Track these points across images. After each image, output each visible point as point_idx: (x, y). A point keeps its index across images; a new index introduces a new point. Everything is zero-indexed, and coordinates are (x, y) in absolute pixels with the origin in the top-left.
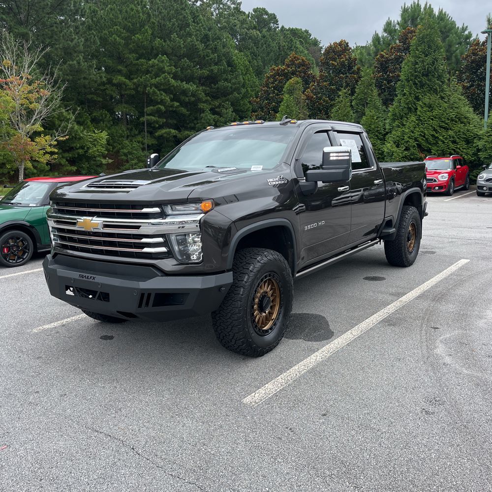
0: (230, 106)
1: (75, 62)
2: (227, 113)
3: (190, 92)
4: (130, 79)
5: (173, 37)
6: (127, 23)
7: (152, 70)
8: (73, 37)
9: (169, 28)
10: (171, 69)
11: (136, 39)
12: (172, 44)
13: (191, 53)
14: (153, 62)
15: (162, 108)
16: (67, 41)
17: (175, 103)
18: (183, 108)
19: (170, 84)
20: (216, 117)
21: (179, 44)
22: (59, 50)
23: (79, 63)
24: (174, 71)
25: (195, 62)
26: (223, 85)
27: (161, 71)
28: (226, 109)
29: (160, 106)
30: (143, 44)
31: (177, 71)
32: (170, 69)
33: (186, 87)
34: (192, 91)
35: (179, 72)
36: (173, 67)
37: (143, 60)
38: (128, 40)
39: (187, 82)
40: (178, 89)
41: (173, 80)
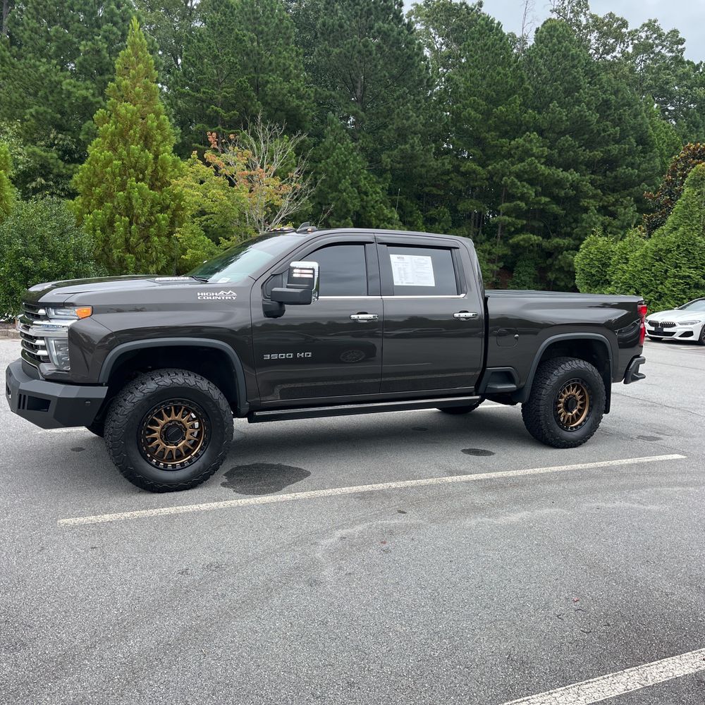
0: (632, 203)
1: (407, 146)
2: (625, 214)
3: (568, 184)
4: (484, 166)
5: (552, 107)
6: (489, 92)
7: (515, 153)
8: (410, 115)
9: (549, 94)
10: (543, 151)
11: (498, 112)
12: (550, 117)
13: (578, 128)
14: (517, 141)
15: (523, 205)
16: (403, 119)
17: (543, 198)
18: (554, 206)
19: (538, 172)
20: (608, 219)
21: (559, 116)
22: (393, 131)
23: (412, 147)
24: (546, 153)
25: (583, 139)
26: (625, 172)
27: (528, 153)
28: (625, 208)
29: (519, 202)
30: (507, 118)
31: (553, 154)
32: (541, 151)
33: (561, 176)
34: (571, 181)
35: (556, 155)
36: (546, 149)
37: (504, 140)
38: (487, 114)
39: (566, 170)
40: (551, 179)
41: (543, 167)
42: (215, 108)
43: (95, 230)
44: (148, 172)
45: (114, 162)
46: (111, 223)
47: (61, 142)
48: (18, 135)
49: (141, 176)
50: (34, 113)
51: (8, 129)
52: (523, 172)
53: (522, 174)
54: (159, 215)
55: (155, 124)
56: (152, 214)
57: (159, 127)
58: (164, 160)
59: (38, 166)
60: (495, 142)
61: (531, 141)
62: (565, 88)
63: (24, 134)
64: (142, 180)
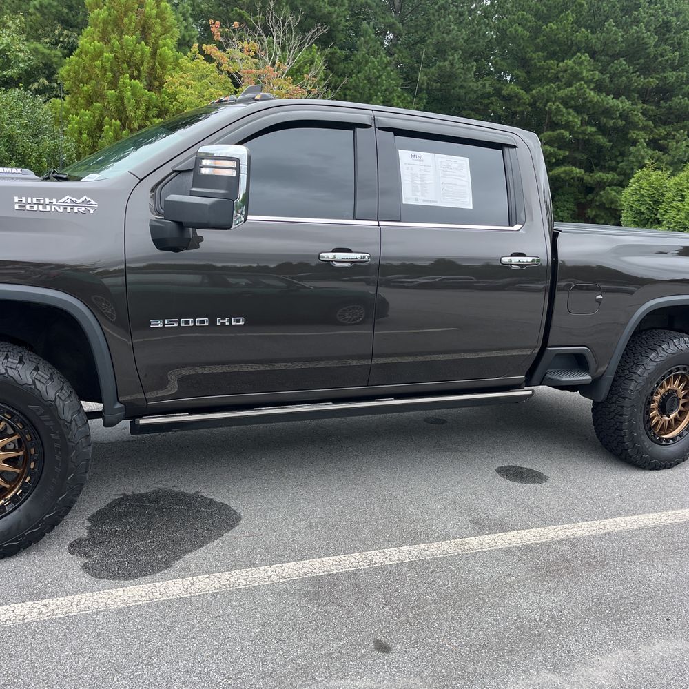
0: (686, 137)
1: (447, 63)
2: (676, 148)
3: (618, 112)
4: (527, 90)
5: (607, 26)
6: (540, 7)
7: (563, 77)
8: (451, 28)
9: (605, 12)
10: (594, 74)
11: (548, 30)
12: (604, 37)
13: (634, 52)
14: (566, 63)
15: (566, 134)
16: (443, 33)
17: (589, 127)
18: (600, 137)
19: (586, 98)
20: (657, 153)
21: (614, 36)
22: (431, 46)
23: (452, 64)
24: (597, 78)
25: (638, 64)
26: (680, 102)
27: (576, 77)
28: (677, 142)
29: (562, 131)
30: (557, 37)
31: (604, 79)
32: (591, 75)
33: (611, 104)
34: (621, 110)
35: (607, 80)
36: (597, 72)
37: (552, 61)
38: (536, 31)
39: (617, 97)
40: (600, 107)
41: (592, 93)
42: (239, 10)
43: (81, 134)
44: (144, 68)
45: (105, 54)
46: (100, 126)
47: (66, 40)
48: (21, 31)
49: (136, 73)
50: (38, 6)
51: (10, 23)
52: (569, 97)
53: (568, 100)
54: (155, 119)
55: (154, 12)
56: (147, 118)
57: (158, 16)
58: (163, 56)
59: (41, 65)
60: (541, 64)
61: (581, 63)
62: (623, 6)
63: (28, 29)
64: (137, 78)
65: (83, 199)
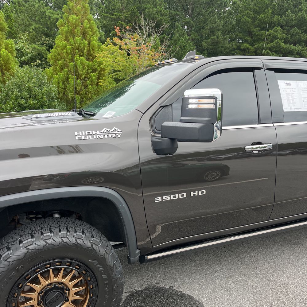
1: (215, 37)
3: (296, 52)
4: (252, 46)
5: (287, 13)
6: (255, 8)
7: (269, 38)
8: (216, 21)
9: (286, 7)
10: (283, 36)
11: (260, 18)
12: (286, 18)
13: (301, 23)
14: (270, 32)
16: (212, 23)
19: (280, 47)
22: (207, 30)
23: (218, 37)
24: (285, 37)
25: (303, 29)
27: (275, 37)
30: (265, 20)
31: (288, 37)
32: (282, 36)
33: (293, 48)
34: (297, 51)
35: (290, 38)
36: (285, 35)
37: (263, 32)
38: (254, 19)
39: (295, 45)
40: (287, 50)
41: (283, 44)
42: (121, 22)
43: (59, 83)
44: (85, 51)
45: (67, 47)
46: (67, 79)
47: (47, 42)
48: (27, 40)
49: (82, 54)
50: (34, 28)
51: (22, 37)
52: (273, 47)
53: (272, 48)
54: (92, 74)
55: (88, 26)
56: (88, 73)
57: (90, 27)
58: (93, 45)
59: (37, 54)
60: (258, 33)
61: (277, 31)
62: (294, 4)
63: (30, 39)
64: (82, 56)
65: (113, 129)
